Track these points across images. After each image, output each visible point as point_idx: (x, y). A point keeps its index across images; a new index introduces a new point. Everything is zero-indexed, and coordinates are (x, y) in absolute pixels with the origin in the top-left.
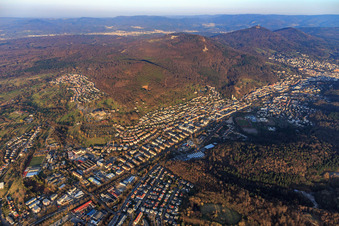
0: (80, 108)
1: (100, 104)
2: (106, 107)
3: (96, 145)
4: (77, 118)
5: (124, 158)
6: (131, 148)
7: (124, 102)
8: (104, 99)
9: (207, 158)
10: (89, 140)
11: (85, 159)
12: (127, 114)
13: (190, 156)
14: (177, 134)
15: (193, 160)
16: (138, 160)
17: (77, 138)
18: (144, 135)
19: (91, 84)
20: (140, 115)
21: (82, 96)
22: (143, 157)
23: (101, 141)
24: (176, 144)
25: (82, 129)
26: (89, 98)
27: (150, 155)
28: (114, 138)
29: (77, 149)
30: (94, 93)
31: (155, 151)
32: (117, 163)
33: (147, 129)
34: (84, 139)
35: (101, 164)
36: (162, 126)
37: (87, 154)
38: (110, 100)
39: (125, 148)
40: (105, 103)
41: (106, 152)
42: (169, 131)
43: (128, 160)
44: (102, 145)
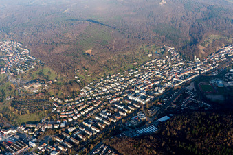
0: (12, 80)
1: (35, 75)
2: (42, 78)
3: (29, 123)
4: (7, 92)
5: (61, 136)
6: (70, 125)
7: (63, 71)
8: (40, 69)
9: (160, 132)
10: (21, 117)
11: (16, 140)
12: (66, 84)
13: (140, 131)
14: (126, 106)
15: (143, 136)
16: (77, 138)
17: (7, 116)
18: (86, 108)
19: (26, 51)
20: (82, 85)
21: (15, 67)
22: (84, 134)
23: (35, 117)
24: (124, 118)
25: (13, 104)
26: (22, 68)
27: (92, 131)
28: (49, 114)
29: (7, 129)
30: (28, 62)
31: (98, 127)
32: (52, 143)
33: (89, 102)
34: (15, 117)
35: (34, 145)
36: (108, 97)
37: (18, 134)
38: (47, 69)
39: (63, 125)
40: (41, 74)
41: (40, 130)
42: (116, 103)
43: (65, 139)
44: (35, 123)
